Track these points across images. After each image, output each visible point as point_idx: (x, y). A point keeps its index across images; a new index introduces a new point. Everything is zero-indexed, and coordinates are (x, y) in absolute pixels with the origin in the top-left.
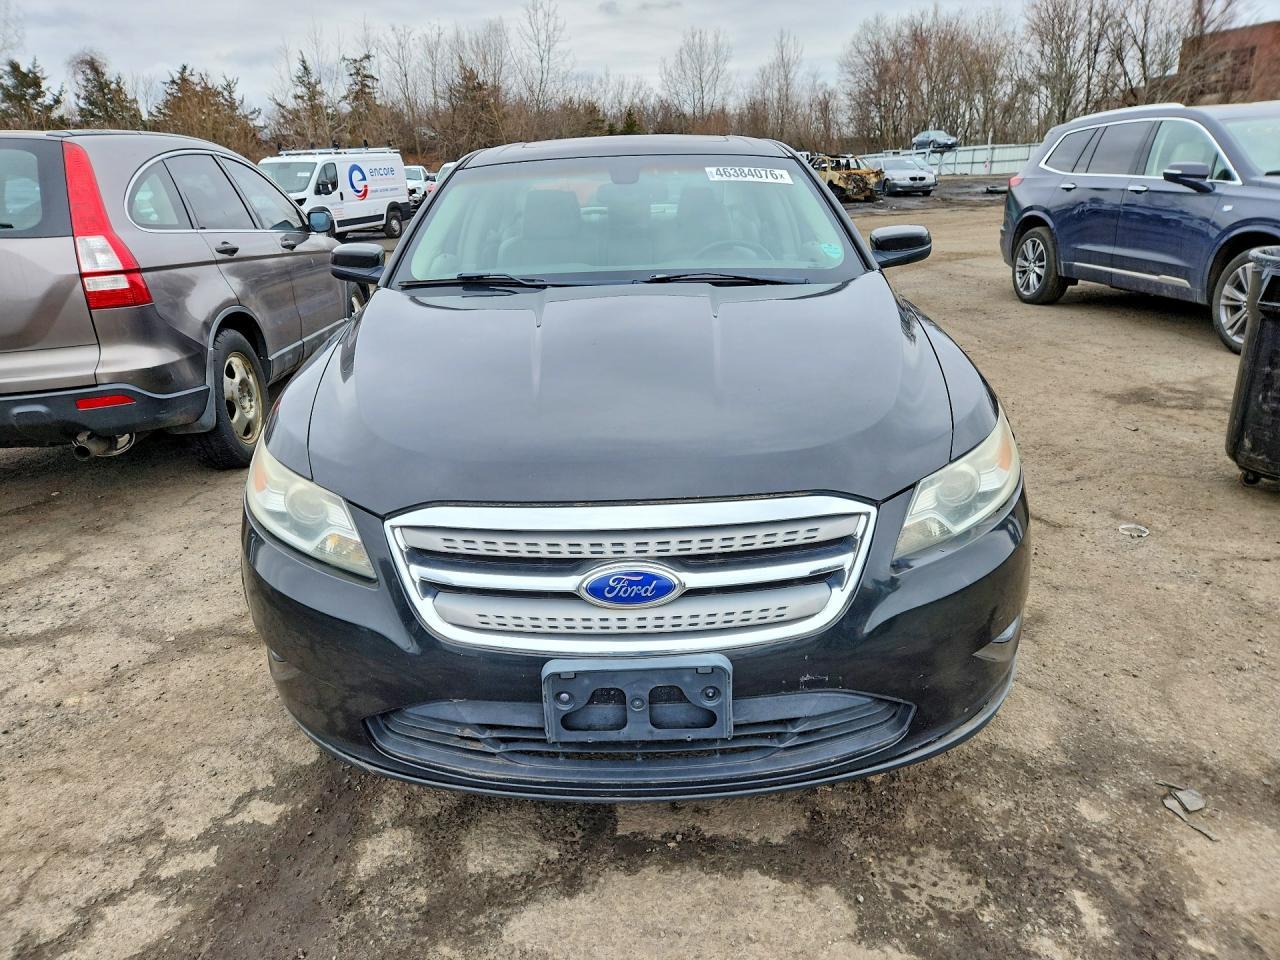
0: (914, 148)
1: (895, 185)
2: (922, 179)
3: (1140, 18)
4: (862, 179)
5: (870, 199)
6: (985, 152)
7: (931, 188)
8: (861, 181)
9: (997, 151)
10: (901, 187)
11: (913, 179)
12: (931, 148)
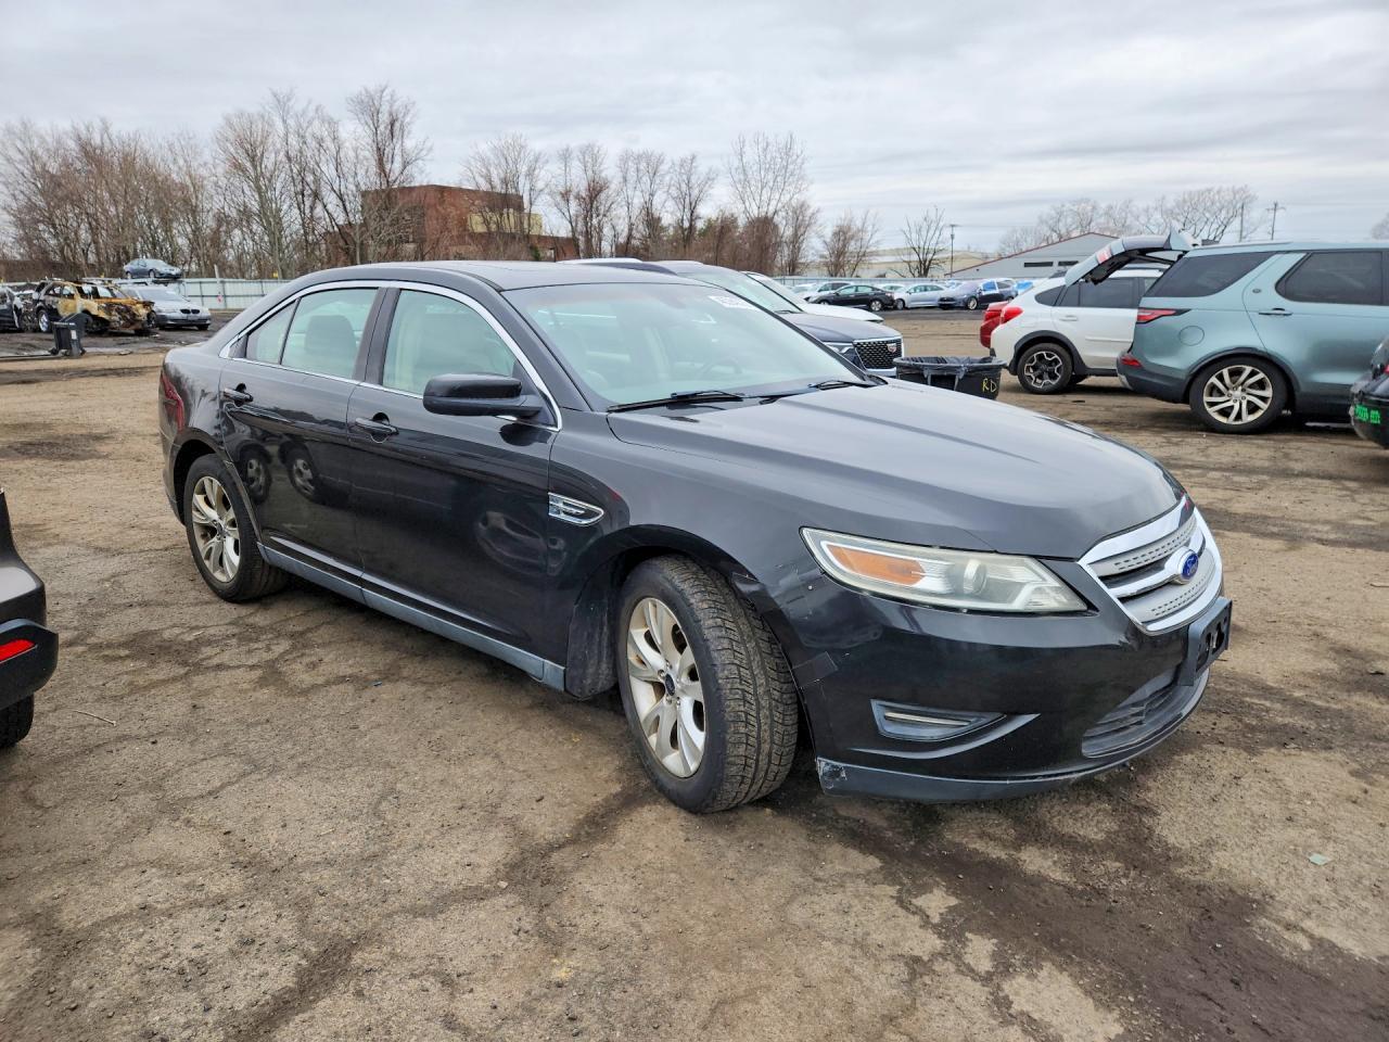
0: (129, 277)
1: (164, 318)
2: (196, 312)
3: (332, 167)
4: (128, 310)
5: (142, 332)
6: (215, 285)
7: (208, 322)
8: (126, 312)
9: (227, 285)
10: (172, 320)
11: (184, 311)
12: (152, 278)
